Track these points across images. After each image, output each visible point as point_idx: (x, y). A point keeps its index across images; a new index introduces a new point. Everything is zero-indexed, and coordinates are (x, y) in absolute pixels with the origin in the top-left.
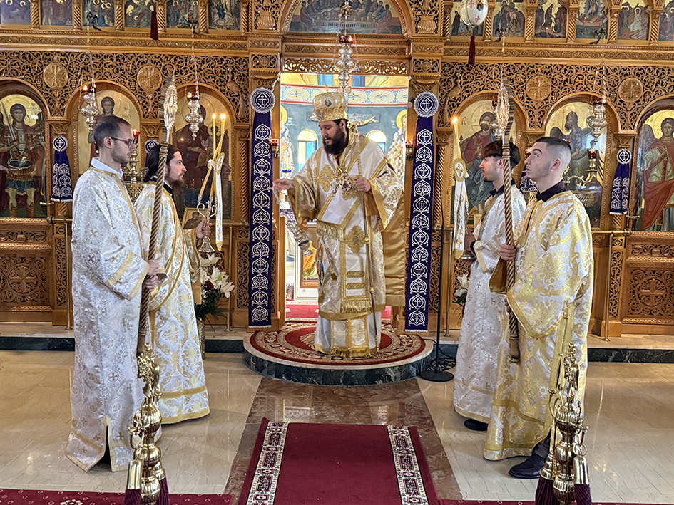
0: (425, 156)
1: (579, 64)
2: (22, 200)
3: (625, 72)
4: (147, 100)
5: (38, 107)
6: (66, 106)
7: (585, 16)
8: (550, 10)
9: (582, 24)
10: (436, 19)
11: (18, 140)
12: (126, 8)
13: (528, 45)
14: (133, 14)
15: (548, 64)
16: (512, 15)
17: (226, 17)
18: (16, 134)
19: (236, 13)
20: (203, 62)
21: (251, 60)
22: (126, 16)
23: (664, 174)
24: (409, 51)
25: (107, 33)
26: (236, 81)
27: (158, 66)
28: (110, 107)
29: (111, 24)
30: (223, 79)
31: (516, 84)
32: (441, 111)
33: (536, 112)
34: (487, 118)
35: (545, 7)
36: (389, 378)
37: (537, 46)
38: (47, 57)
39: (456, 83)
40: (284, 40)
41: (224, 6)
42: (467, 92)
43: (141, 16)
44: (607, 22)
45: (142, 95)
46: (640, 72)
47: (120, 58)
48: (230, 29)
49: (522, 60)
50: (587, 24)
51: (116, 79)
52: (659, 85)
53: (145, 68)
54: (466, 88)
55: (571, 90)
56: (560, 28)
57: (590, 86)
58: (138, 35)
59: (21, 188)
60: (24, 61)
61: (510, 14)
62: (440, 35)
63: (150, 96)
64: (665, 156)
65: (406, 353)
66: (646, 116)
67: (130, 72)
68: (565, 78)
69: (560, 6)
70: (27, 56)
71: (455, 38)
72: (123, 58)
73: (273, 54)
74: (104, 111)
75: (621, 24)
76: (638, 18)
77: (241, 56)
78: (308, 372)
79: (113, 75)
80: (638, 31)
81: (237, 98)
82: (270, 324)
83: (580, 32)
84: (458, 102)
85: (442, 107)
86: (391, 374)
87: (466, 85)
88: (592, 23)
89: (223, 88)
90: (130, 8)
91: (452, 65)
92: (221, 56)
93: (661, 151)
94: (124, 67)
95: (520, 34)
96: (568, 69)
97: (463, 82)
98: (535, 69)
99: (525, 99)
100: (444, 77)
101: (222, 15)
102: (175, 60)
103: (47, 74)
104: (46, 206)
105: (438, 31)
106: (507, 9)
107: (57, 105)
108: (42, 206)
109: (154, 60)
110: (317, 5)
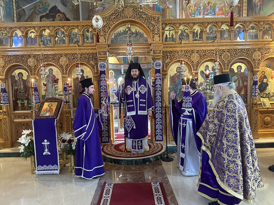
0: (158, 82)
1: (208, 49)
2: (23, 104)
3: (224, 51)
4: (63, 69)
5: (27, 73)
6: (36, 72)
7: (209, 33)
8: (197, 32)
9: (208, 36)
10: (159, 36)
11: (21, 84)
12: (55, 39)
13: (191, 44)
14: (58, 41)
15: (198, 49)
16: (185, 34)
17: (89, 40)
18: (20, 82)
19: (92, 38)
20: (82, 55)
21: (98, 53)
22: (55, 41)
23: (239, 84)
24: (151, 48)
25: (49, 47)
26: (93, 60)
27: (67, 57)
28: (51, 72)
29: (50, 44)
30: (89, 60)
31: (187, 57)
32: (163, 67)
33: (195, 65)
34: (178, 69)
35: (196, 31)
36: (151, 161)
37: (194, 44)
38: (29, 56)
39: (167, 58)
40: (109, 46)
41: (88, 36)
42: (171, 60)
43: (60, 41)
44: (216, 35)
45: (62, 67)
46: (229, 51)
47: (54, 55)
48: (90, 43)
49: (189, 49)
51: (53, 62)
52: (236, 55)
53: (62, 58)
54: (171, 59)
55: (206, 58)
56: (201, 38)
57: (212, 56)
58: (60, 47)
59: (23, 100)
60: (21, 58)
61: (184, 34)
62: (161, 42)
63: (65, 67)
64: (239, 78)
65: (156, 151)
66: (232, 65)
67: (57, 59)
68: (204, 54)
69: (200, 30)
70: (22, 56)
71: (166, 43)
72: (55, 55)
73: (105, 51)
74: (49, 73)
75: (221, 35)
76: (227, 33)
77: (95, 52)
78: (122, 161)
79: (52, 61)
80: (227, 37)
81: (94, 66)
82: (109, 142)
83: (208, 38)
84: (169, 64)
85: (163, 65)
86: (152, 159)
87: (171, 58)
88: (211, 35)
89: (89, 63)
90: (57, 39)
91: (166, 51)
92: (88, 52)
93: (237, 77)
94: (55, 58)
95: (188, 40)
96: (205, 51)
97: (170, 57)
98: (193, 51)
99: (191, 61)
100: (163, 56)
101: (88, 39)
102: (72, 54)
103: (29, 61)
104: (31, 106)
105: (161, 40)
106: (183, 32)
107: (33, 72)
108: (30, 106)
109: (65, 55)
110: (119, 34)
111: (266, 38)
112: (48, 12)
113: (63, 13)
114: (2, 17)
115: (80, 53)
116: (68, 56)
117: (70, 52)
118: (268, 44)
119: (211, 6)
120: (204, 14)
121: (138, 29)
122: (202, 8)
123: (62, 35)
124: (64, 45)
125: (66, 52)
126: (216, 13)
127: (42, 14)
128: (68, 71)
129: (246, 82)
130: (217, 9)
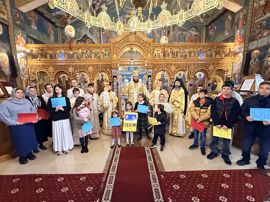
0: (150, 83)
1: (181, 63)
10: (151, 54)
12: (85, 55)
15: (175, 63)
16: (167, 53)
24: (146, 61)
26: (109, 69)
27: (93, 67)
28: (83, 76)
30: (106, 69)
31: (168, 68)
32: (153, 74)
33: (173, 73)
34: (162, 75)
37: (172, 59)
39: (156, 68)
40: (119, 60)
42: (158, 69)
46: (194, 64)
49: (169, 63)
50: (183, 55)
56: (177, 56)
62: (152, 58)
68: (178, 66)
71: (155, 59)
72: (85, 65)
73: (117, 63)
75: (190, 54)
80: (193, 56)
81: (110, 73)
83: (181, 56)
88: (183, 54)
89: (106, 71)
91: (155, 64)
92: (106, 64)
94: (85, 67)
95: (169, 57)
96: (179, 64)
98: (172, 64)
99: (170, 71)
100: (153, 66)
101: (106, 56)
102: (96, 65)
107: (72, 76)
109: (92, 65)
110: (126, 53)
111: (218, 57)
112: (81, 38)
113: (91, 39)
114: (53, 41)
115: (101, 64)
117: (95, 63)
118: (218, 60)
119: (183, 36)
120: (178, 41)
121: (138, 50)
122: (177, 37)
123: (90, 53)
124: (91, 59)
125: (92, 63)
126: (186, 41)
127: (77, 40)
128: (93, 75)
130: (187, 38)
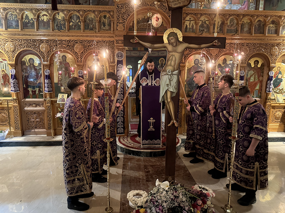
2: (34, 92)
3: (243, 45)
5: (39, 59)
6: (49, 59)
9: (228, 28)
11: (32, 71)
12: (70, 23)
17: (106, 26)
18: (31, 69)
19: (110, 25)
20: (98, 42)
21: (115, 41)
22: (70, 26)
23: (255, 79)
25: (63, 33)
26: (110, 49)
28: (65, 59)
29: (64, 29)
34: (196, 61)
38: (42, 41)
43: (75, 26)
44: (237, 27)
47: (68, 41)
48: (107, 30)
52: (254, 49)
53: (77, 45)
55: (225, 51)
56: (221, 30)
57: (231, 50)
58: (74, 33)
59: (34, 88)
63: (79, 55)
64: (255, 73)
66: (249, 60)
67: (72, 46)
70: (34, 41)
74: (63, 60)
76: (247, 26)
77: (112, 40)
78: (140, 153)
79: (66, 47)
80: (247, 31)
82: (124, 133)
84: (187, 55)
88: (232, 28)
90: (71, 24)
92: (104, 40)
93: (254, 71)
94: (69, 44)
102: (88, 42)
103: (41, 47)
107: (46, 58)
108: (41, 94)
109: (81, 42)
116: (84, 43)
117: (85, 38)
123: (77, 20)
124: (79, 31)
125: (81, 38)
126: (233, 2)
129: (262, 78)
